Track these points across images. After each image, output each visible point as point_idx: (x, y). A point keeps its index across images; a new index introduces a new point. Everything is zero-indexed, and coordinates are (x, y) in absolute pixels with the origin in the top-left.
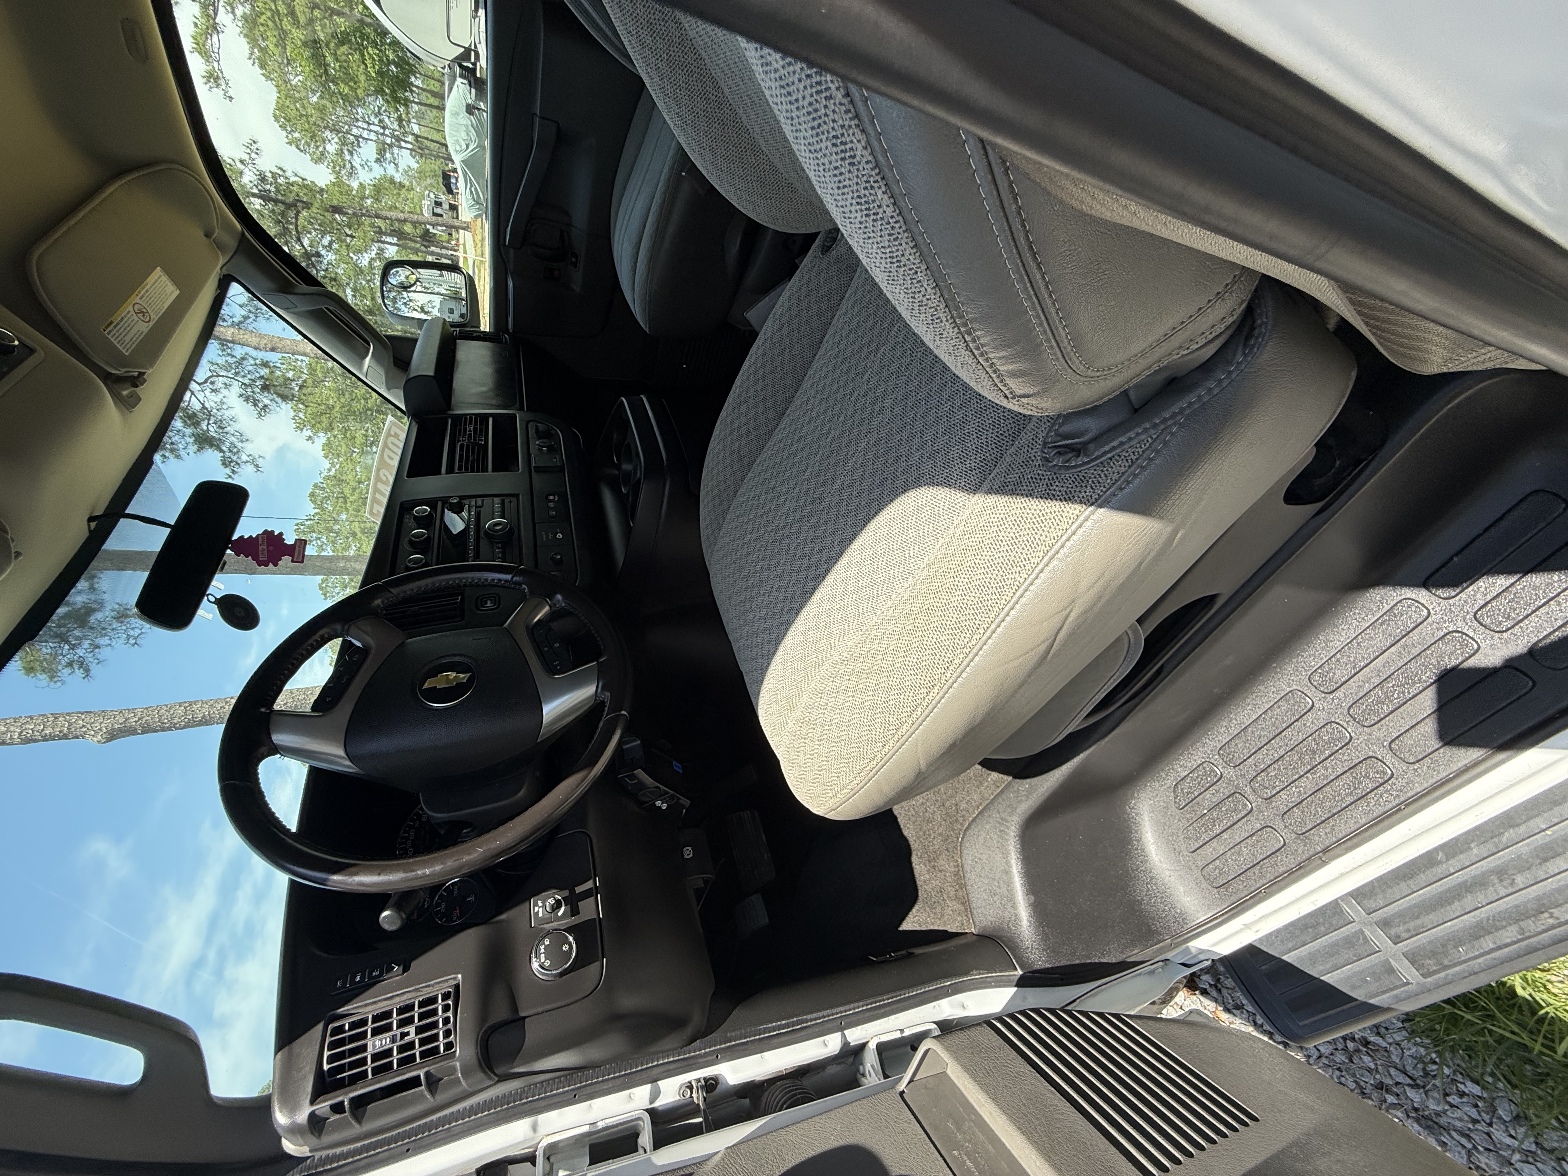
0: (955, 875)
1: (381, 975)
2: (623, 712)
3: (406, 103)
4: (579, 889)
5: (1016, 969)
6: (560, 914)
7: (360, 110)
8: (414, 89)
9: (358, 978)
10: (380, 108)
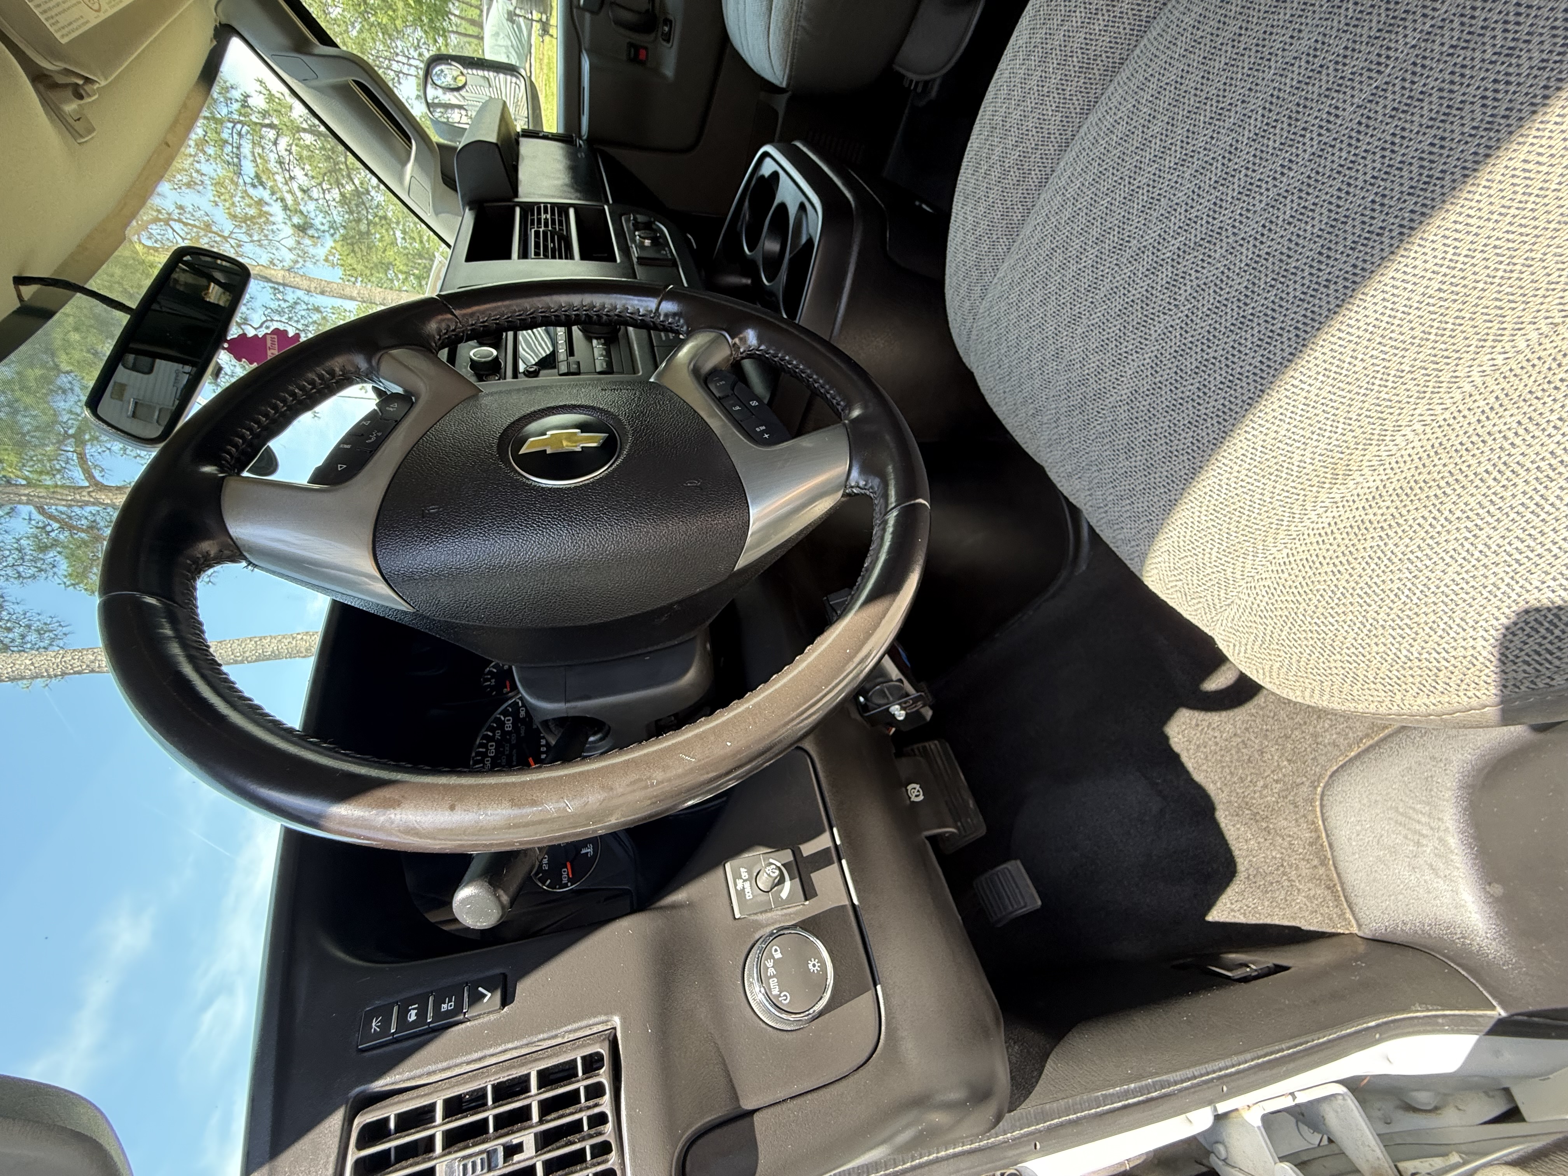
0: (1311, 844)
1: (458, 1009)
2: (921, 501)
3: (445, 33)
4: (808, 849)
5: (1493, 1008)
6: (784, 894)
7: (399, 43)
8: (452, 17)
9: (412, 1016)
10: (419, 41)
